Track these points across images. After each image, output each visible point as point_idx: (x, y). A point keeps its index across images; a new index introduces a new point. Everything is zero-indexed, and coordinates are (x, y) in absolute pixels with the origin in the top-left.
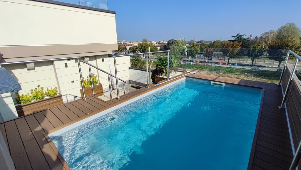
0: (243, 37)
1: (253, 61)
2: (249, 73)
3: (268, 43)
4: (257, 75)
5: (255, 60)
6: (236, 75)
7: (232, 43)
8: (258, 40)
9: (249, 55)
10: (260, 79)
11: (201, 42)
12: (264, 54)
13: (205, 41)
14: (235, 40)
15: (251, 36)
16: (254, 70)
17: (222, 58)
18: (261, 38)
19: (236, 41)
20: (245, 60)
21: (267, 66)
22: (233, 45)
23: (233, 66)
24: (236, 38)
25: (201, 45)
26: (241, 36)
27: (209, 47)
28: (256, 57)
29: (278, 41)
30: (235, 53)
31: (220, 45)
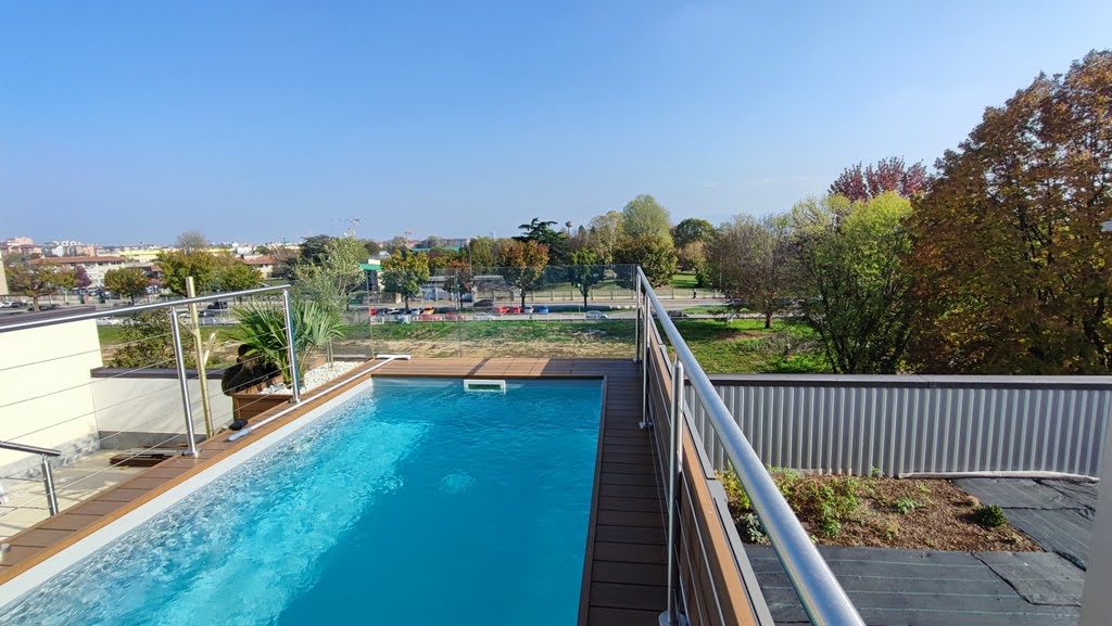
0: (548, 228)
1: (586, 296)
2: (583, 331)
3: (611, 244)
4: (603, 336)
5: (589, 293)
6: (550, 341)
7: (522, 245)
8: (587, 237)
9: (572, 278)
10: (610, 344)
11: (430, 243)
12: (608, 275)
13: (442, 240)
14: (529, 238)
15: (568, 225)
16: (593, 322)
17: (503, 294)
18: (593, 230)
19: (533, 238)
20: (568, 293)
21: (619, 307)
22: (526, 251)
23: (537, 317)
24: (531, 230)
25: (430, 255)
26: (543, 224)
27: (459, 258)
28: (591, 283)
29: (630, 239)
30: (537, 276)
31: (492, 251)
